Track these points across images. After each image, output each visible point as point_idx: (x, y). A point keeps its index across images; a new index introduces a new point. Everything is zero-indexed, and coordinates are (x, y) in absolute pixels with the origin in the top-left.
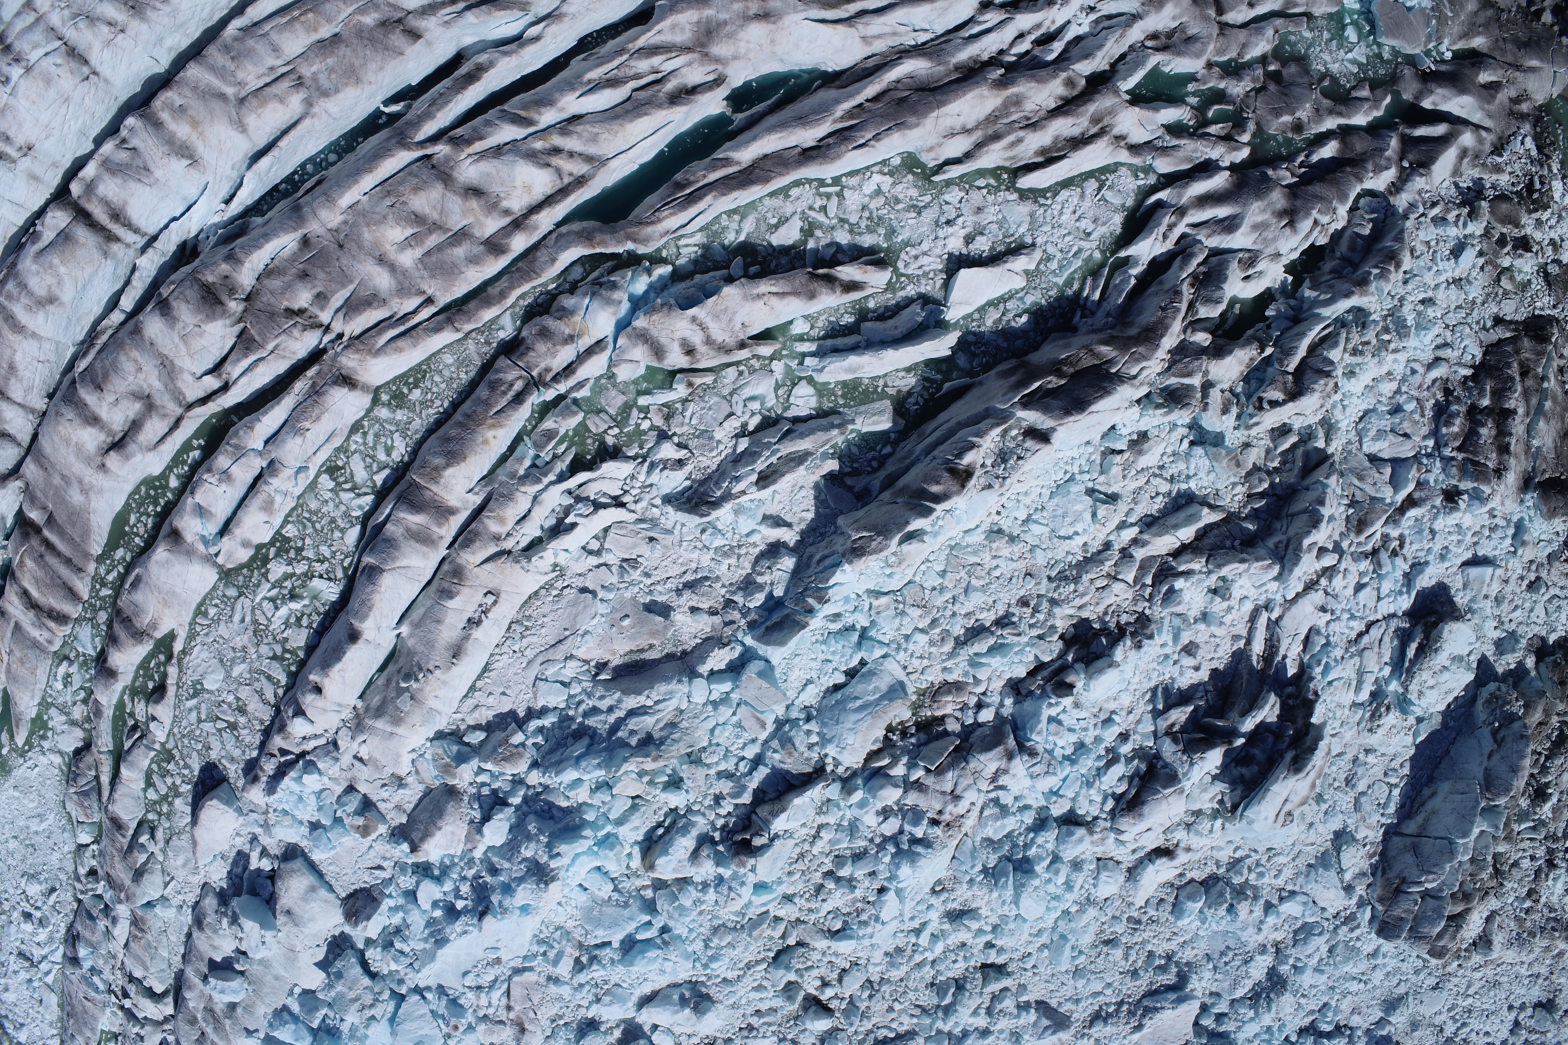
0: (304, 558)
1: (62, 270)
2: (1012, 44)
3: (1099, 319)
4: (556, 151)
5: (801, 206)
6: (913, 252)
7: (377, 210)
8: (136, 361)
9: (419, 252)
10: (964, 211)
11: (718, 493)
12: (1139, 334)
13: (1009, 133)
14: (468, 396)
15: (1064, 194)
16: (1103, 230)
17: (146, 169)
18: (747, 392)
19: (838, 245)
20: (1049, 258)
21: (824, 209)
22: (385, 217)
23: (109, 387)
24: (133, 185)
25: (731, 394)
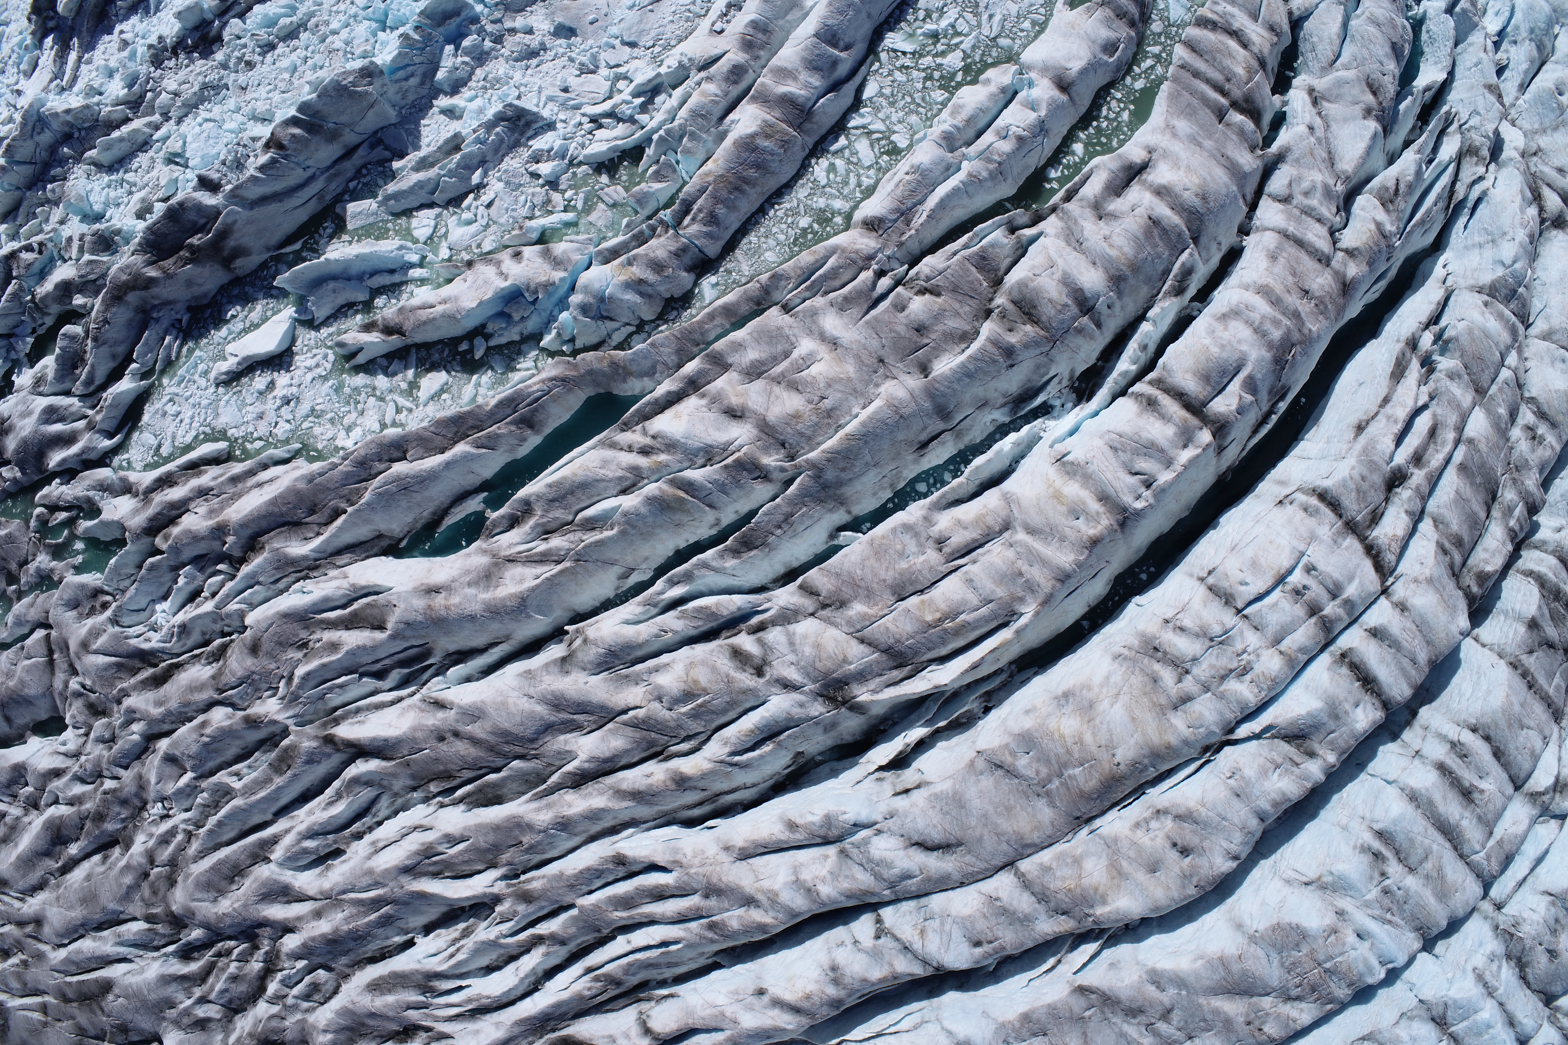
0: (924, 70)
1: (1207, 341)
2: (222, 585)
3: (166, 317)
4: (645, 451)
5: (419, 413)
6: (320, 371)
7: (839, 395)
8: (1111, 246)
9: (795, 354)
10: (273, 413)
11: (498, 129)
12: (125, 294)
13: (222, 483)
14: (749, 219)
15: (189, 439)
16: (158, 405)
17: (1114, 449)
18: (474, 228)
19: (386, 374)
20: (206, 373)
21: (398, 411)
22: (829, 385)
23: (1143, 221)
24: (1126, 429)
25: (487, 226)
